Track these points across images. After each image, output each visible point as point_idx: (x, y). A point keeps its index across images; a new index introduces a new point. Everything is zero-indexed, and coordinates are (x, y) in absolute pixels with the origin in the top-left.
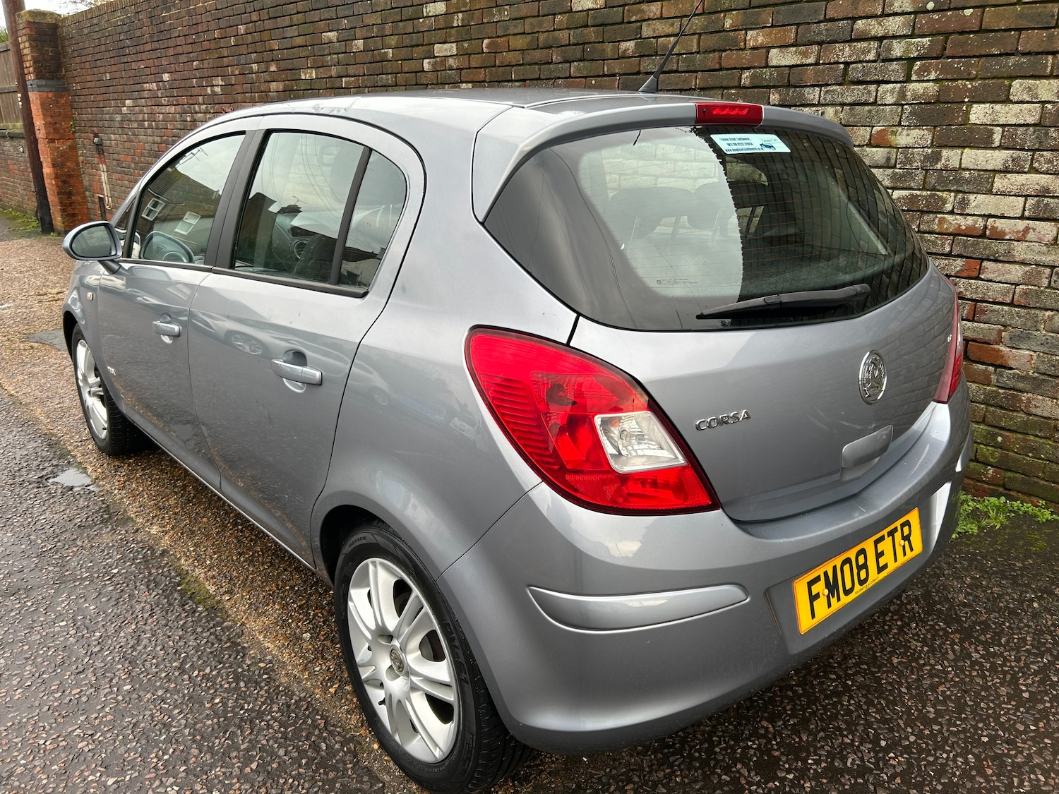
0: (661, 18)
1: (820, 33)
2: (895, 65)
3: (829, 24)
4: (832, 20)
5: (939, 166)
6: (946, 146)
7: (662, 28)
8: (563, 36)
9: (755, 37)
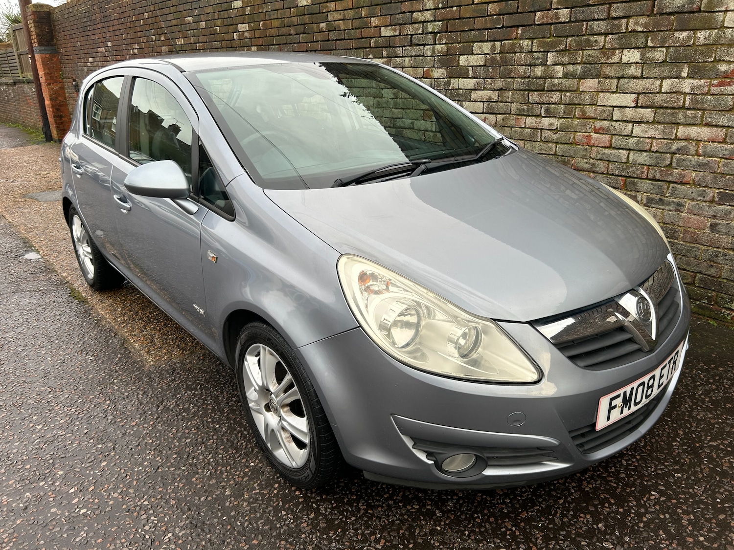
0: (336, 11)
1: (400, 19)
2: (430, 36)
3: (403, 15)
4: (404, 12)
5: (450, 88)
6: (452, 77)
7: (337, 16)
8: (295, 20)
9: (375, 21)
